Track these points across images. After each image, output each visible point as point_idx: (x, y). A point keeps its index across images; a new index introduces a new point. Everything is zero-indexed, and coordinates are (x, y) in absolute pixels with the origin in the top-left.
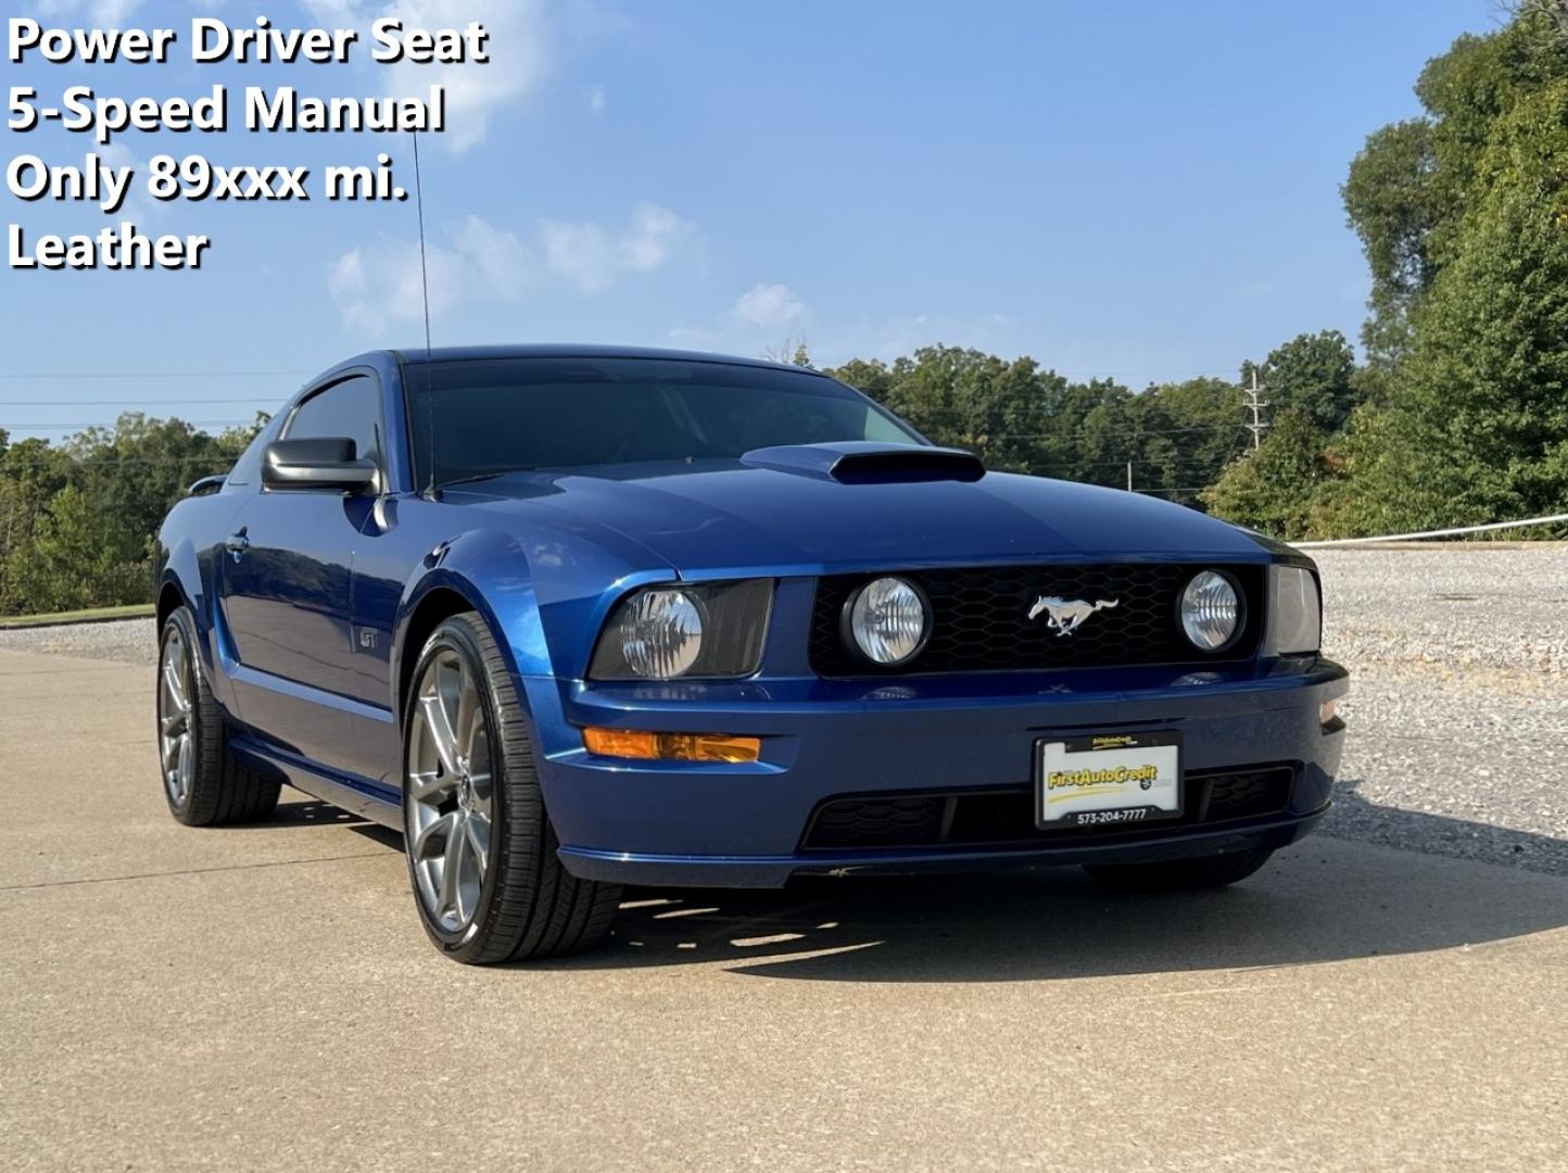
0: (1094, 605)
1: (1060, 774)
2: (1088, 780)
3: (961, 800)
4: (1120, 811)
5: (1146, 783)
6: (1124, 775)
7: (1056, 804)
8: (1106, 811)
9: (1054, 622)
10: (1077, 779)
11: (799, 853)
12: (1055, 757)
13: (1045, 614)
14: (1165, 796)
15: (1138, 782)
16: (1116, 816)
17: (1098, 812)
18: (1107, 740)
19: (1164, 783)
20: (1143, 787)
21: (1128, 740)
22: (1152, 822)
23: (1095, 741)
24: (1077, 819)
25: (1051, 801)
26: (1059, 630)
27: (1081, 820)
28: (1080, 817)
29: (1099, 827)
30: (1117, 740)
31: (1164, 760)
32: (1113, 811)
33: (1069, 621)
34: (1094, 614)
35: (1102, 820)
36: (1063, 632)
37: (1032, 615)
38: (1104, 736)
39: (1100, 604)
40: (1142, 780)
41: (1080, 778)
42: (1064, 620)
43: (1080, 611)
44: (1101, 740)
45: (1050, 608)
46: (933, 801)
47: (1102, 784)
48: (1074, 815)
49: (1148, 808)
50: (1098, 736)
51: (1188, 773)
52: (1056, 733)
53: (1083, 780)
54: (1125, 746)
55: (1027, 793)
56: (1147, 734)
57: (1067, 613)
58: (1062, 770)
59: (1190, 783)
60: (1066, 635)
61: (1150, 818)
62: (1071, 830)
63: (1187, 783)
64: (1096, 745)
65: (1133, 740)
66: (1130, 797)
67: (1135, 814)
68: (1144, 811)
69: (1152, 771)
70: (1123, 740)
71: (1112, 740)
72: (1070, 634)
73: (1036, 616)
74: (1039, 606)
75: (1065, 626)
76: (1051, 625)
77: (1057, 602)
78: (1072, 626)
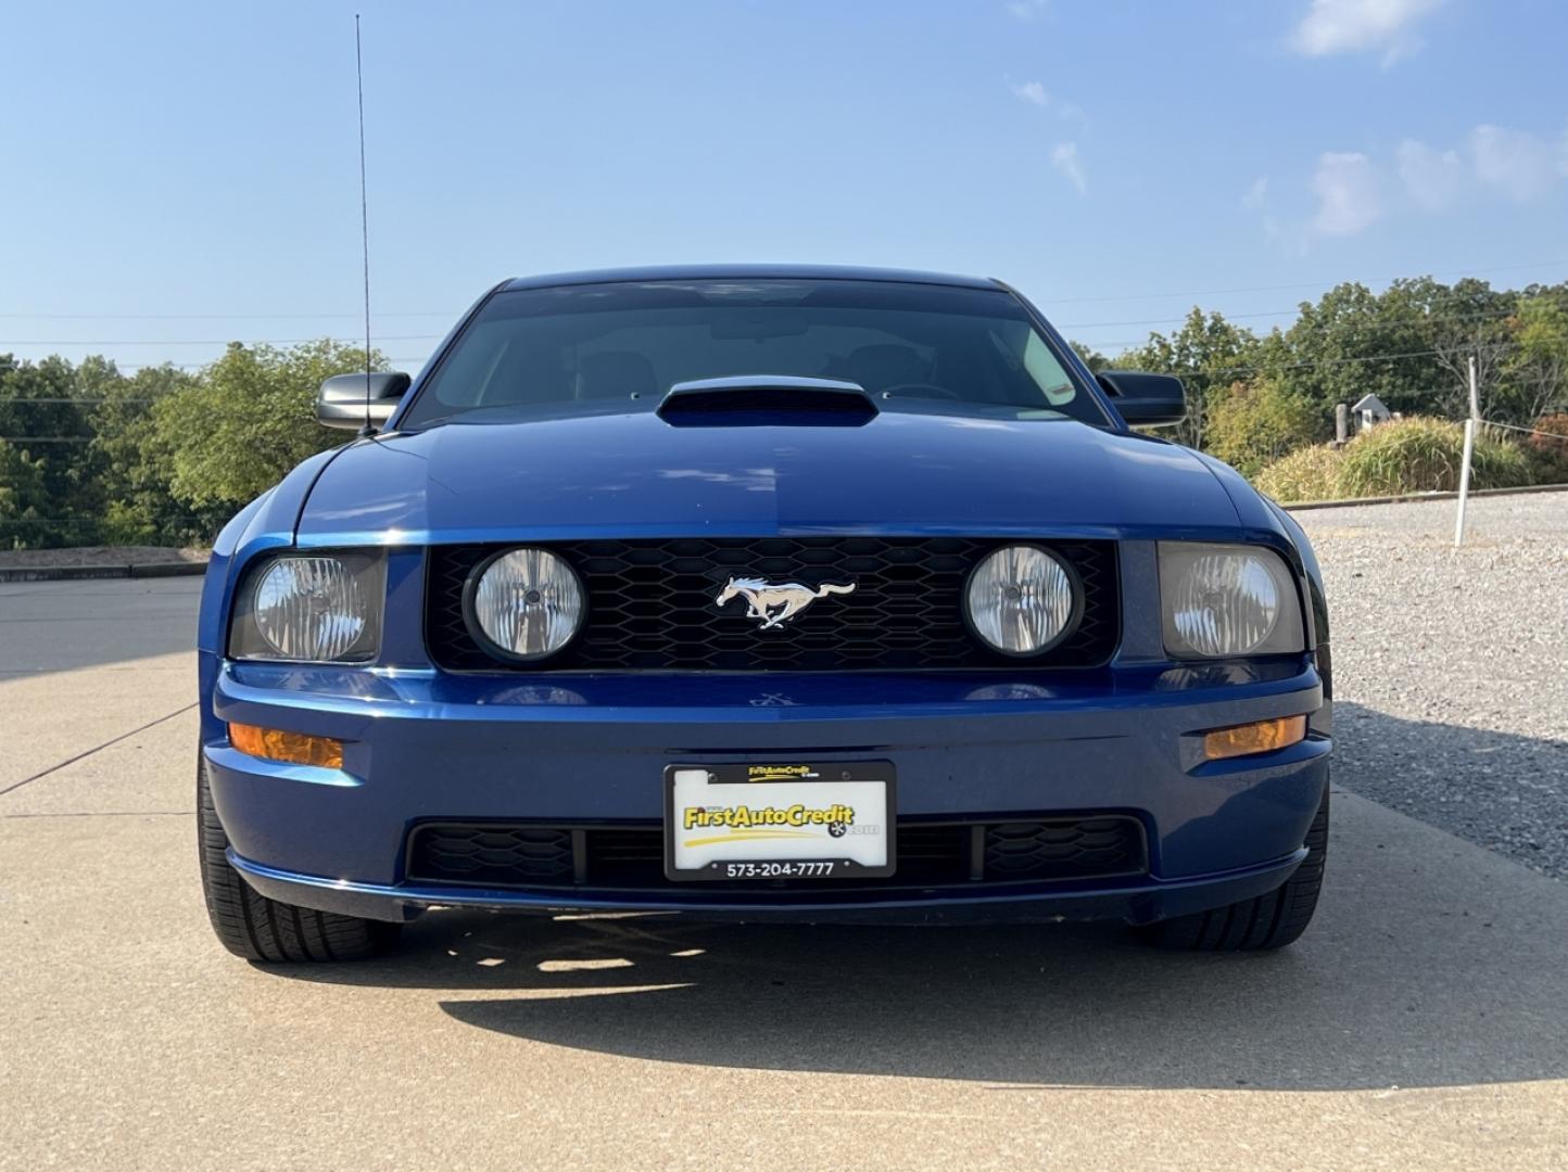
0: (816, 590)
1: (702, 810)
2: (745, 821)
3: (589, 834)
4: (794, 863)
5: (838, 828)
6: (801, 817)
7: (693, 850)
8: (770, 862)
9: (755, 612)
10: (729, 818)
11: (400, 880)
12: (692, 788)
13: (740, 601)
14: (869, 847)
15: (826, 827)
16: (787, 870)
17: (758, 863)
18: (770, 770)
19: (865, 830)
20: (832, 833)
21: (804, 770)
22: (845, 881)
23: (751, 771)
24: (726, 871)
25: (688, 844)
26: (765, 622)
27: (732, 872)
28: (730, 867)
29: (759, 882)
30: (786, 770)
31: (867, 801)
32: (782, 862)
33: (779, 609)
34: (815, 599)
35: (765, 874)
36: (769, 624)
37: (721, 601)
38: (765, 764)
39: (825, 590)
40: (831, 825)
41: (732, 817)
42: (769, 608)
43: (797, 597)
44: (761, 770)
45: (748, 592)
46: (559, 831)
47: (766, 827)
48: (723, 864)
49: (838, 862)
50: (756, 764)
51: (901, 819)
52: (696, 757)
53: (737, 820)
54: (799, 779)
55: (654, 835)
56: (834, 763)
57: (773, 600)
58: (704, 806)
59: (904, 830)
60: (773, 627)
61: (839, 875)
62: (715, 883)
63: (899, 831)
64: (754, 776)
65: (811, 771)
66: (810, 845)
67: (817, 868)
68: (831, 865)
69: (848, 813)
70: (796, 770)
71: (779, 770)
72: (780, 626)
73: (729, 602)
74: (730, 591)
75: (771, 616)
76: (750, 614)
77: (759, 585)
78: (783, 616)
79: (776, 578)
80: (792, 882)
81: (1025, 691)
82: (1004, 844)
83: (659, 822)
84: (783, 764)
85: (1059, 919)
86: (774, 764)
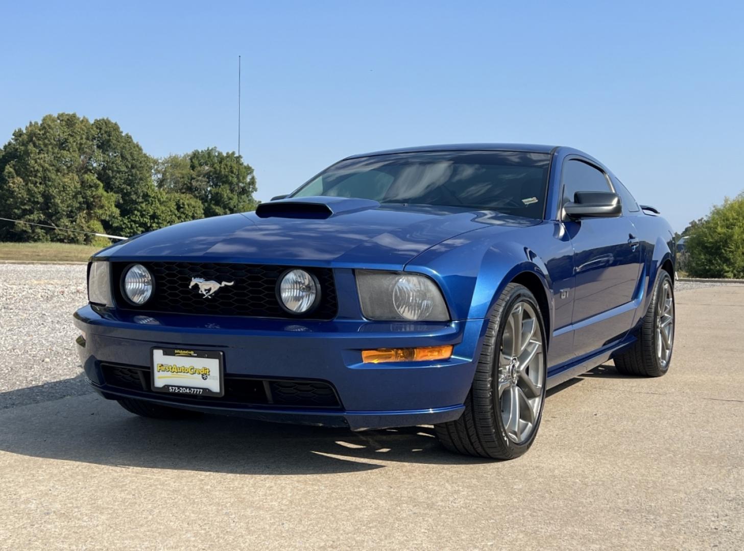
0: (221, 284)
1: (162, 365)
2: (176, 370)
3: (143, 372)
4: (190, 388)
5: (205, 376)
6: (193, 371)
7: (160, 380)
8: (183, 387)
9: (202, 291)
12: (158, 355)
14: (214, 384)
15: (201, 375)
16: (188, 391)
17: (179, 387)
18: (181, 352)
19: (213, 378)
20: (203, 378)
21: (192, 353)
22: (206, 397)
23: (176, 351)
24: (169, 389)
25: (159, 378)
26: (204, 295)
27: (171, 390)
29: (179, 394)
30: (187, 352)
32: (186, 388)
33: (209, 290)
34: (220, 288)
35: (181, 391)
36: (206, 296)
37: (190, 287)
38: (180, 349)
39: (224, 284)
40: (203, 375)
41: (172, 368)
42: (206, 290)
43: (214, 286)
44: (179, 352)
45: (199, 283)
47: (182, 374)
48: (168, 386)
49: (204, 389)
50: (177, 349)
51: (224, 375)
52: (159, 345)
53: (173, 370)
54: (191, 356)
55: (148, 373)
56: (202, 351)
57: (208, 287)
58: (163, 364)
59: (227, 378)
60: (207, 298)
61: (204, 395)
62: (165, 393)
63: (223, 379)
64: (177, 353)
65: (194, 353)
66: (194, 382)
67: (197, 391)
68: (201, 390)
69: (208, 371)
70: (189, 352)
71: (184, 352)
72: (210, 297)
74: (192, 284)
75: (207, 293)
76: (200, 292)
77: (202, 280)
78: (211, 292)
83: (149, 368)
84: (185, 350)
86: (183, 350)
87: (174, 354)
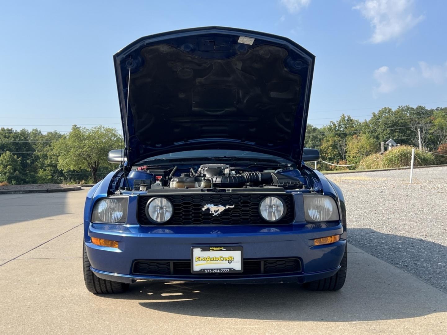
0: (226, 207)
1: (199, 257)
2: (209, 260)
3: (174, 263)
4: (220, 269)
5: (230, 262)
6: (222, 259)
7: (197, 266)
8: (215, 269)
9: (212, 212)
10: (205, 259)
11: (131, 274)
12: (197, 252)
13: (208, 209)
14: (237, 266)
15: (227, 261)
16: (219, 271)
17: (212, 270)
18: (215, 248)
19: (236, 262)
20: (229, 263)
21: (222, 248)
22: (232, 274)
23: (211, 248)
24: (205, 271)
26: (214, 214)
27: (206, 271)
28: (206, 270)
29: (212, 274)
30: (218, 248)
31: (237, 255)
32: (218, 269)
33: (217, 211)
34: (225, 209)
35: (214, 272)
36: (215, 215)
37: (203, 209)
39: (227, 207)
40: (229, 261)
41: (206, 259)
42: (215, 211)
43: (221, 208)
44: (212, 248)
45: (210, 208)
46: (167, 262)
47: (214, 261)
48: (204, 270)
49: (230, 269)
51: (244, 259)
52: (198, 245)
53: (207, 260)
54: (221, 250)
55: (188, 263)
56: (229, 247)
57: (215, 209)
58: (200, 257)
59: (245, 262)
60: (216, 216)
61: (230, 272)
62: (202, 274)
63: (244, 262)
64: (211, 250)
65: (224, 248)
66: (224, 265)
67: (225, 271)
68: (228, 270)
69: (232, 258)
70: (221, 248)
71: (217, 248)
72: (217, 215)
73: (206, 210)
74: (206, 207)
75: (215, 213)
76: (210, 212)
77: (212, 205)
78: (218, 213)
79: (216, 204)
80: (220, 274)
81: (274, 230)
82: (269, 265)
83: (190, 260)
84: (218, 247)
85: (282, 282)
86: (216, 247)
87: (209, 250)
